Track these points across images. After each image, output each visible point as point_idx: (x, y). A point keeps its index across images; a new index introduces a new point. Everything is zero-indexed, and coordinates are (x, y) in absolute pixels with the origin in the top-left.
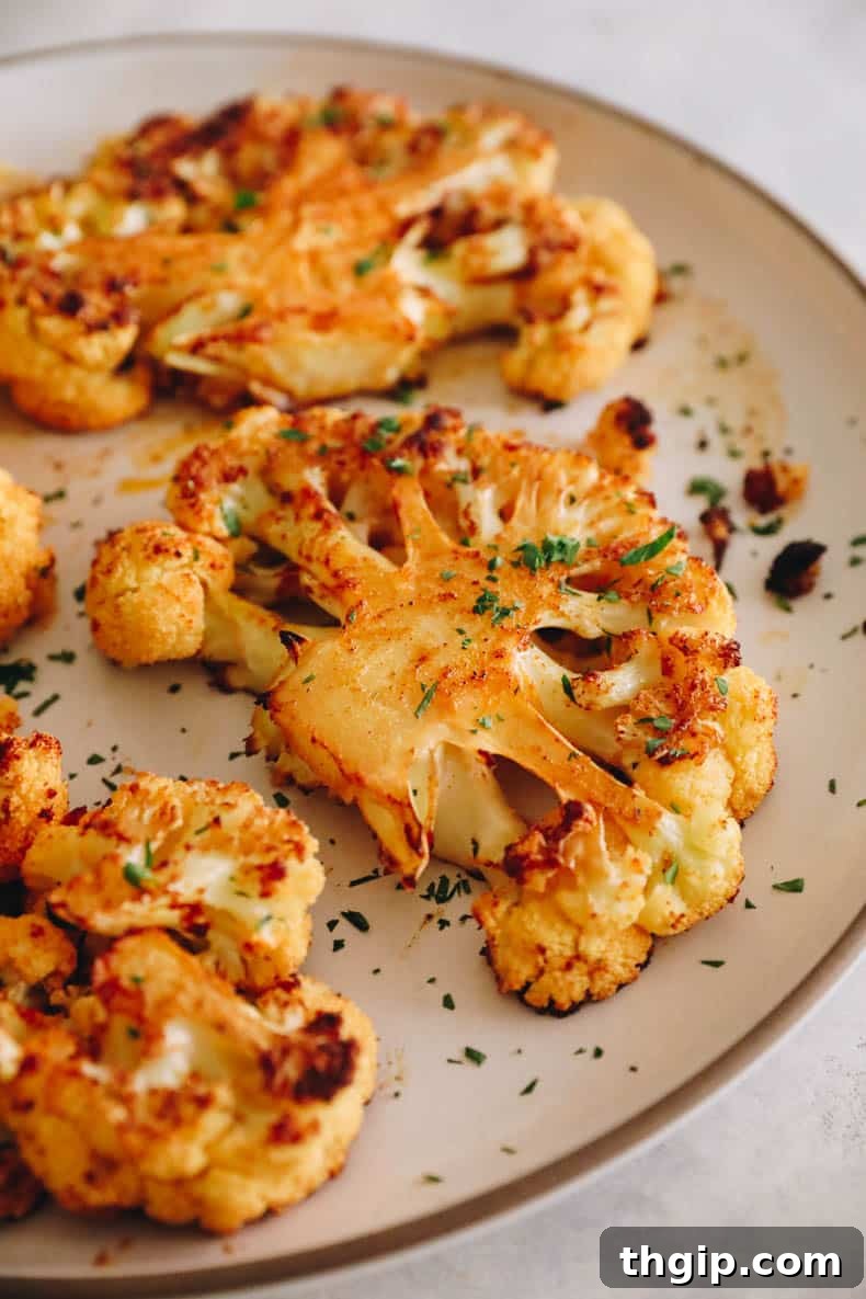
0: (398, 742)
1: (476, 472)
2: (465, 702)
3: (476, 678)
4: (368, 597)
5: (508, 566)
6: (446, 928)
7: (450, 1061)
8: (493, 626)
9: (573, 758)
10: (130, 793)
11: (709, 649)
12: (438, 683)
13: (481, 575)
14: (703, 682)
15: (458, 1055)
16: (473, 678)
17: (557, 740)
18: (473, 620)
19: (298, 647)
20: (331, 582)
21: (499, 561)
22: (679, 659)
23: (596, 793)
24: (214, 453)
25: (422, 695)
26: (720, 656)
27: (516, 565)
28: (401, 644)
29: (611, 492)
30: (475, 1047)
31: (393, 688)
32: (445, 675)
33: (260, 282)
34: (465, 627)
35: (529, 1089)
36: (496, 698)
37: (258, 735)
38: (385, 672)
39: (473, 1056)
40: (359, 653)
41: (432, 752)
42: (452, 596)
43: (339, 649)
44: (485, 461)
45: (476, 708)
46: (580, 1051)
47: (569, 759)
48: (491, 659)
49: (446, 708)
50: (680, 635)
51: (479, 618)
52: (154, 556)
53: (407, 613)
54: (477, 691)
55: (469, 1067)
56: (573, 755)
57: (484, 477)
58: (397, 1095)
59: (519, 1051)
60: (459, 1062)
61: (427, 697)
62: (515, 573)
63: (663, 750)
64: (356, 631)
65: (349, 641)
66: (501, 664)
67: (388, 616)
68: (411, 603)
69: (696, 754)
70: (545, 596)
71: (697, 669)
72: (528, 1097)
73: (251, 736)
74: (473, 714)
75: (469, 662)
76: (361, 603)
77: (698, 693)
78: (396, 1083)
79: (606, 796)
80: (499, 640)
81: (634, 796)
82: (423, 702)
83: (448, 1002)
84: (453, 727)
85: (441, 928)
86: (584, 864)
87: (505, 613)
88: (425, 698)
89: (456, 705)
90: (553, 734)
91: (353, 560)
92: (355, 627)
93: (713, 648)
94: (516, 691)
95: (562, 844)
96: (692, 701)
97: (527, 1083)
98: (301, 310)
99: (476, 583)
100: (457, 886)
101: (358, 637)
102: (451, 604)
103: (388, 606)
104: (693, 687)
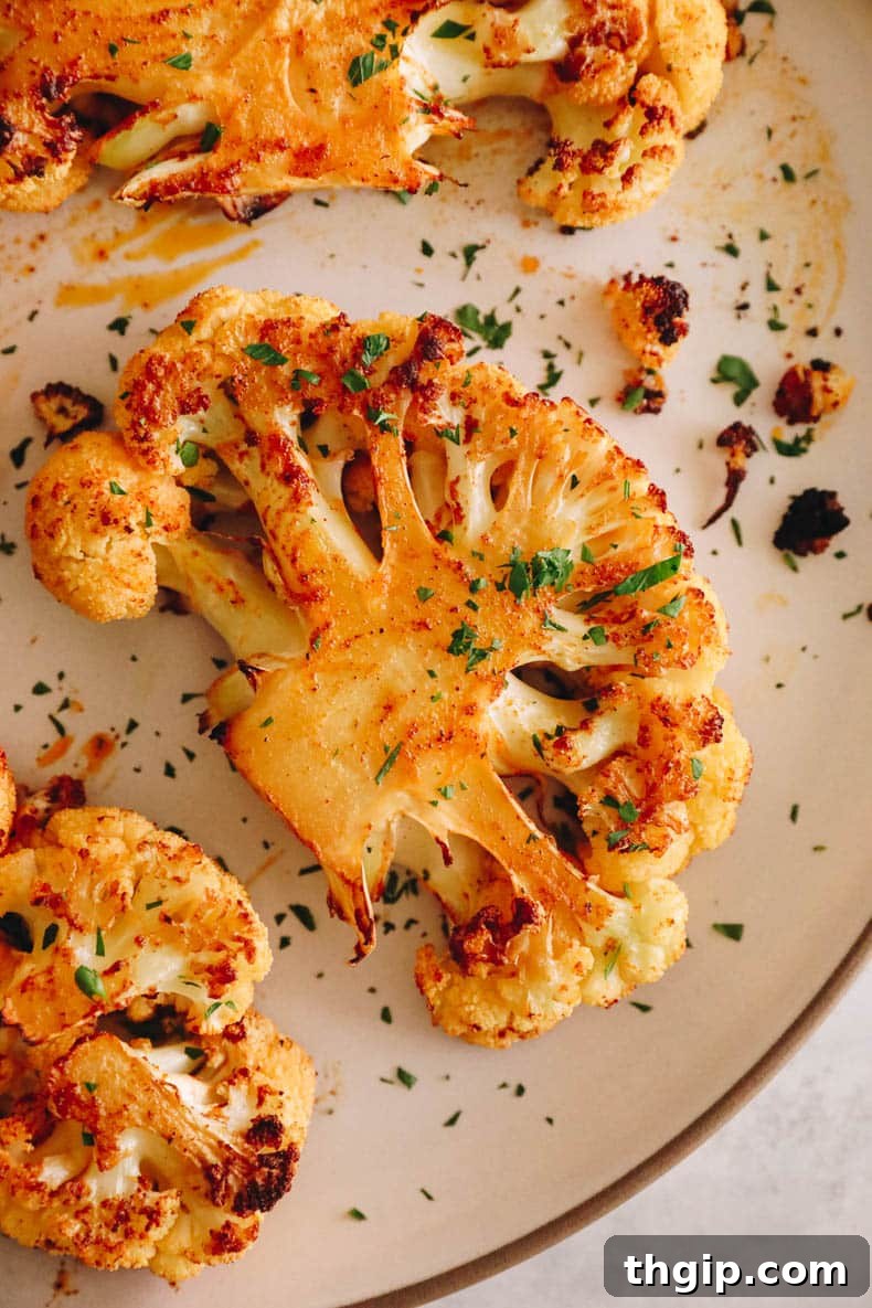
0: (356, 815)
1: (471, 425)
2: (430, 767)
3: (444, 738)
4: (336, 616)
5: (492, 588)
6: (391, 932)
7: (383, 1080)
8: (467, 671)
9: (532, 841)
10: (79, 859)
11: (690, 724)
12: (402, 743)
13: (460, 596)
14: (678, 763)
15: (391, 1074)
16: (439, 740)
17: (518, 817)
18: (447, 659)
19: (258, 678)
20: (297, 588)
21: (483, 583)
22: (658, 730)
23: (550, 881)
24: (170, 369)
25: (385, 758)
26: (701, 732)
27: (500, 587)
28: (367, 683)
29: (619, 480)
30: (407, 1068)
31: (355, 747)
32: (410, 735)
33: (230, 87)
34: (437, 669)
35: (452, 1122)
36: (461, 762)
37: (212, 712)
38: (348, 721)
39: (404, 1077)
40: (322, 693)
41: (388, 825)
42: (426, 627)
43: (300, 687)
44: (481, 413)
45: (439, 773)
46: (504, 1086)
47: (528, 842)
48: (459, 715)
49: (409, 773)
50: (663, 701)
51: (453, 658)
52: (102, 528)
53: (376, 642)
54: (443, 754)
55: (398, 1089)
56: (532, 837)
57: (478, 442)
58: (331, 1112)
59: (448, 1077)
60: (391, 1082)
61: (390, 760)
62: (498, 597)
63: (623, 844)
64: (321, 663)
65: (312, 676)
66: (469, 723)
67: (356, 645)
68: (382, 631)
69: (657, 849)
70: (527, 631)
71: (673, 748)
72: (450, 1129)
73: (206, 712)
74: (436, 780)
75: (437, 717)
76: (327, 625)
77: (670, 777)
78: (331, 1097)
79: (559, 884)
80: (472, 688)
81: (587, 890)
82: (385, 765)
83: (386, 1016)
84: (413, 795)
85: (386, 932)
86: (527, 961)
87: (482, 655)
88: (387, 761)
89: (419, 773)
90: (515, 811)
91: (322, 559)
92: (319, 658)
93: (694, 722)
94: (482, 756)
95: (508, 944)
96: (663, 786)
97: (450, 1114)
98: (280, 145)
99: (454, 610)
100: (405, 887)
101: (323, 670)
102: (424, 634)
103: (357, 630)
104: (666, 769)
